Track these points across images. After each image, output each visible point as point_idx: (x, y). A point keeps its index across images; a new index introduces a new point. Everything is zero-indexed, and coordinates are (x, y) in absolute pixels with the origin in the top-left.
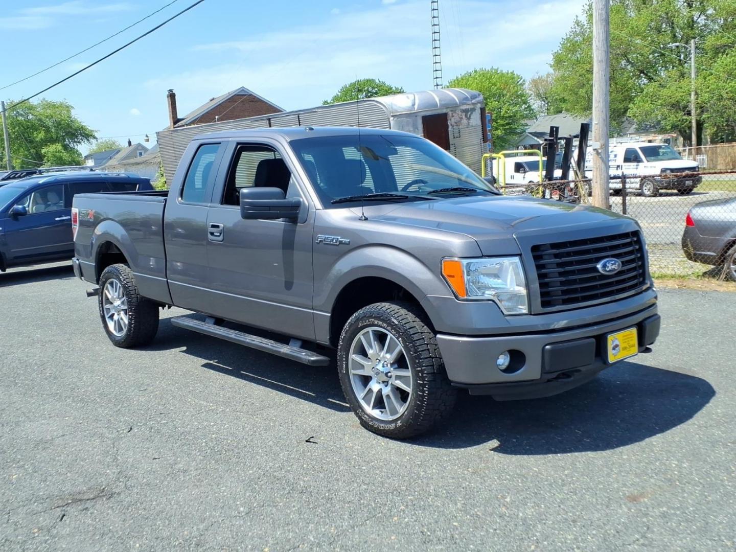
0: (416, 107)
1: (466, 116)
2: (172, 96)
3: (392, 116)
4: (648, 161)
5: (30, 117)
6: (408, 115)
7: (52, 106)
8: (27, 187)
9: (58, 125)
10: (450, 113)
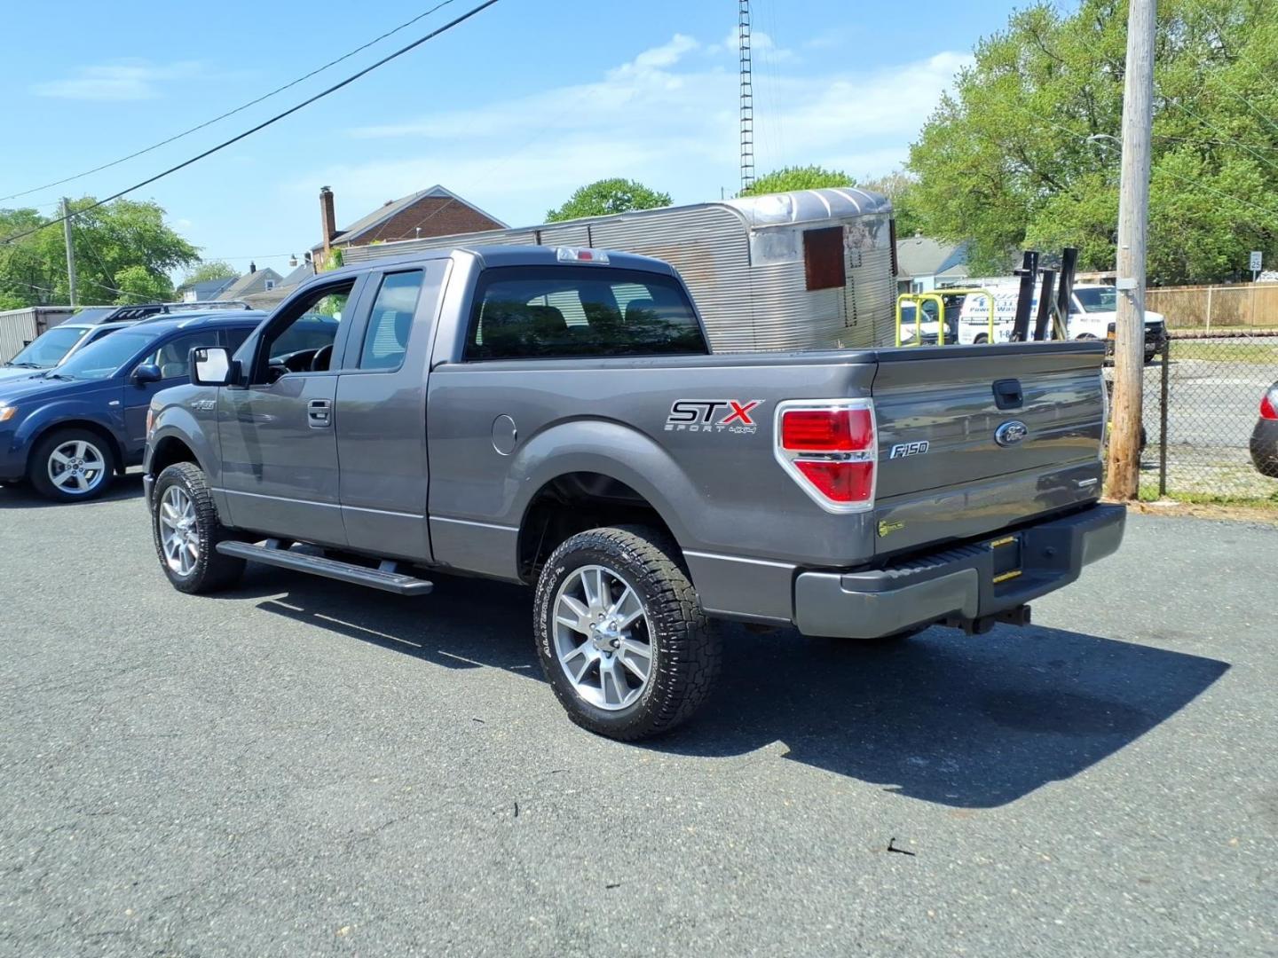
0: (794, 215)
1: (870, 233)
2: (328, 197)
3: (754, 230)
4: (1087, 312)
5: (98, 224)
6: (780, 229)
7: (133, 208)
8: (160, 334)
9: (140, 239)
10: (847, 227)
